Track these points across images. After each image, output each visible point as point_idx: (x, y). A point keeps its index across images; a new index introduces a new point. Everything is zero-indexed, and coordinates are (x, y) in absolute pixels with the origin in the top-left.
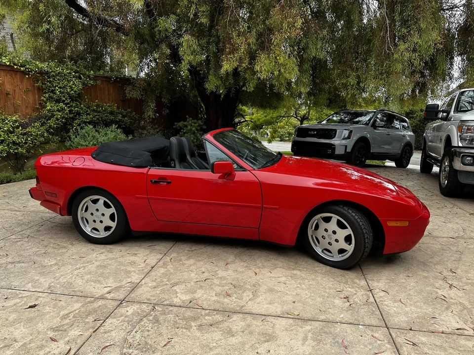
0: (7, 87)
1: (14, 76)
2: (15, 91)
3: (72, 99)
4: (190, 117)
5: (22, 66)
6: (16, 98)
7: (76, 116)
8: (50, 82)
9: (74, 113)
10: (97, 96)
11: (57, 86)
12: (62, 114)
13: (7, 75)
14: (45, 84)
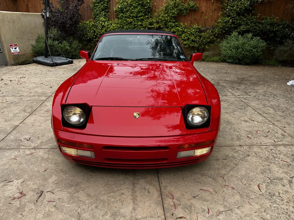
0: (203, 9)
1: (208, 2)
2: (207, 10)
3: (238, 14)
6: (207, 15)
7: (239, 26)
9: (237, 24)
10: (271, 11)
11: (230, 6)
12: (226, 25)
13: (204, 2)
14: (224, 5)
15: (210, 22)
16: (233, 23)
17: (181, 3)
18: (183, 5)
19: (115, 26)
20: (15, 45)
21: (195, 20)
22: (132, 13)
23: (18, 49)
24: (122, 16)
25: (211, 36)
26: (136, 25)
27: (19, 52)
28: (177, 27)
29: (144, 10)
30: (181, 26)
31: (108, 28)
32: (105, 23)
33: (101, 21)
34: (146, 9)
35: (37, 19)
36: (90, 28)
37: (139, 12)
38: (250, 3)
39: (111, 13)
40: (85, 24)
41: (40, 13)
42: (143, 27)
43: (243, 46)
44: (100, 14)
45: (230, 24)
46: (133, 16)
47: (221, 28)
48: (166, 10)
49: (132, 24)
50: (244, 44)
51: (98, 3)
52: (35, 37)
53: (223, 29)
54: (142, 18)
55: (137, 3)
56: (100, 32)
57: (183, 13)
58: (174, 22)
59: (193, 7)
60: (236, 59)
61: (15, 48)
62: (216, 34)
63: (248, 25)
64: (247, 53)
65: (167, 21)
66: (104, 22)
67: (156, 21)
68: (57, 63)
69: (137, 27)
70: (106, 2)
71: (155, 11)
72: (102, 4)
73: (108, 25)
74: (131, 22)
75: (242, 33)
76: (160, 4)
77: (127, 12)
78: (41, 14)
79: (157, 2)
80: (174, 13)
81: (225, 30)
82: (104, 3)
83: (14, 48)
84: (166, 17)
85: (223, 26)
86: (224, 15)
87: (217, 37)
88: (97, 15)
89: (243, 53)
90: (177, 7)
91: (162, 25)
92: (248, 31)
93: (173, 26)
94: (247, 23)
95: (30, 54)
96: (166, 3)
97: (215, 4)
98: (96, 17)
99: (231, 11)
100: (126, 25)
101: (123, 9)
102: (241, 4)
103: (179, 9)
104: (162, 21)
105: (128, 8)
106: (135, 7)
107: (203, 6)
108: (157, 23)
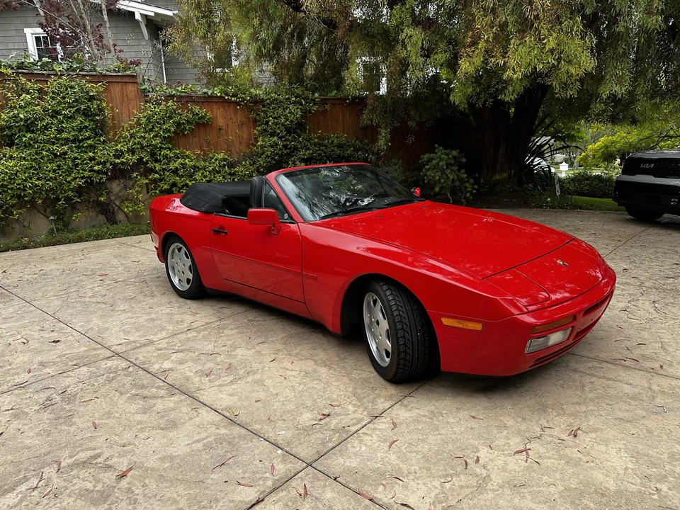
0: (220, 121)
1: (227, 108)
2: (228, 125)
3: (288, 131)
4: (440, 145)
5: (233, 96)
6: (230, 133)
7: (293, 152)
8: (265, 112)
9: (291, 148)
11: (271, 116)
12: (275, 150)
13: (219, 108)
14: (259, 115)
15: (237, 146)
16: (285, 147)
17: (177, 109)
18: (182, 114)
19: (16, 166)
21: (208, 144)
22: (60, 131)
24: (31, 139)
26: (77, 158)
28: (178, 158)
29: (92, 125)
30: (188, 156)
37: (81, 130)
38: (301, 113)
45: (280, 149)
46: (67, 140)
47: (268, 157)
49: (65, 159)
53: (272, 159)
55: (70, 107)
57: (185, 128)
59: (203, 117)
63: (309, 149)
65: (155, 146)
67: (128, 149)
71: (115, 126)
74: (64, 154)
76: (124, 110)
77: (47, 130)
80: (168, 131)
81: (275, 160)
84: (152, 138)
85: (271, 152)
86: (263, 133)
90: (170, 118)
93: (170, 158)
94: (305, 145)
97: (239, 112)
99: (276, 125)
100: (48, 160)
101: (32, 122)
102: (289, 113)
103: (176, 122)
104: (142, 148)
105: (47, 120)
106: (70, 118)
107: (219, 116)
108: (132, 151)
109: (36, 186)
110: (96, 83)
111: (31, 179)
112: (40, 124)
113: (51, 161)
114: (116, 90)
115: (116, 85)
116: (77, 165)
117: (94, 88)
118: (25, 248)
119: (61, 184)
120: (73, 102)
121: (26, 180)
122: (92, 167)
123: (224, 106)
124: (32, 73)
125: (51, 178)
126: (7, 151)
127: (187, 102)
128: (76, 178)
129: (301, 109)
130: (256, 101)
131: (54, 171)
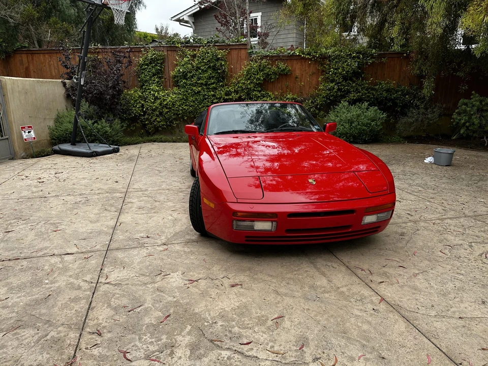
0: (297, 72)
1: (303, 63)
2: (302, 75)
3: (345, 78)
4: (477, 92)
6: (303, 80)
7: (347, 94)
8: (329, 65)
9: (345, 91)
10: (384, 74)
11: (333, 68)
12: (331, 93)
13: (298, 63)
14: (325, 67)
15: (307, 89)
16: (339, 89)
17: (268, 65)
18: (270, 68)
19: (176, 98)
20: (29, 127)
21: (287, 87)
22: (199, 79)
23: (32, 133)
24: (185, 83)
25: (311, 108)
26: (206, 95)
27: (34, 138)
28: (264, 97)
29: (217, 75)
30: (270, 96)
31: (164, 100)
32: (158, 94)
33: (152, 90)
34: (219, 73)
35: (56, 88)
36: (136, 101)
37: (210, 78)
38: (358, 65)
39: (165, 79)
40: (128, 95)
41: (61, 80)
42: (217, 99)
43: (357, 119)
44: (150, 80)
45: (335, 91)
46: (202, 84)
47: (324, 97)
48: (247, 75)
49: (200, 95)
50: (358, 116)
51: (147, 65)
52: (54, 116)
53: (327, 99)
54: (214, 85)
55: (206, 65)
56: (151, 106)
57: (271, 78)
58: (260, 91)
59: (284, 70)
60: (350, 136)
61: (29, 132)
62: (318, 104)
63: (359, 92)
64: (364, 127)
65: (250, 89)
66: (158, 91)
67: (235, 90)
68: (98, 152)
69: (208, 98)
70: (159, 63)
71: (231, 76)
72: (152, 67)
73: (163, 96)
74: (199, 92)
75: (353, 102)
76: (238, 66)
77: (192, 78)
78: (62, 82)
79: (233, 63)
80: (259, 79)
81: (330, 100)
82: (156, 65)
83: (27, 131)
84: (249, 84)
85: (327, 94)
86: (326, 80)
87: (320, 110)
88: (146, 81)
89: (360, 129)
90: (262, 70)
91: (243, 95)
92: (360, 100)
93: (259, 97)
94: (357, 89)
95: (46, 141)
96: (248, 65)
97: (312, 65)
98: (144, 85)
99: (335, 75)
101: (186, 74)
102: (347, 65)
103: (266, 74)
104: (243, 90)
105: (193, 72)
106: (204, 71)
107: (297, 69)
108: (236, 92)
109: (185, 109)
110: (222, 50)
111: (182, 105)
112: (189, 75)
113: (192, 96)
114: (234, 53)
115: (235, 50)
116: (206, 99)
117: (221, 53)
118: (174, 142)
119: (196, 109)
120: (208, 62)
121: (180, 106)
122: (213, 100)
123: (302, 62)
124: (192, 46)
125: (192, 105)
126: (175, 89)
127: (276, 60)
128: (204, 106)
129: (359, 62)
130: (324, 57)
131: (194, 101)
